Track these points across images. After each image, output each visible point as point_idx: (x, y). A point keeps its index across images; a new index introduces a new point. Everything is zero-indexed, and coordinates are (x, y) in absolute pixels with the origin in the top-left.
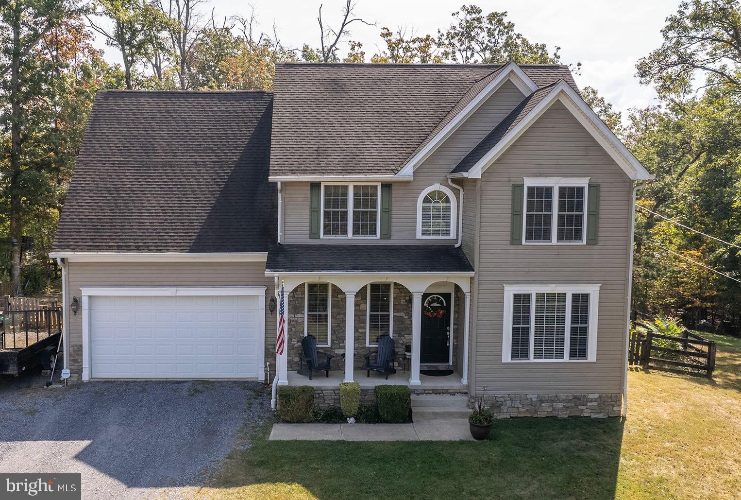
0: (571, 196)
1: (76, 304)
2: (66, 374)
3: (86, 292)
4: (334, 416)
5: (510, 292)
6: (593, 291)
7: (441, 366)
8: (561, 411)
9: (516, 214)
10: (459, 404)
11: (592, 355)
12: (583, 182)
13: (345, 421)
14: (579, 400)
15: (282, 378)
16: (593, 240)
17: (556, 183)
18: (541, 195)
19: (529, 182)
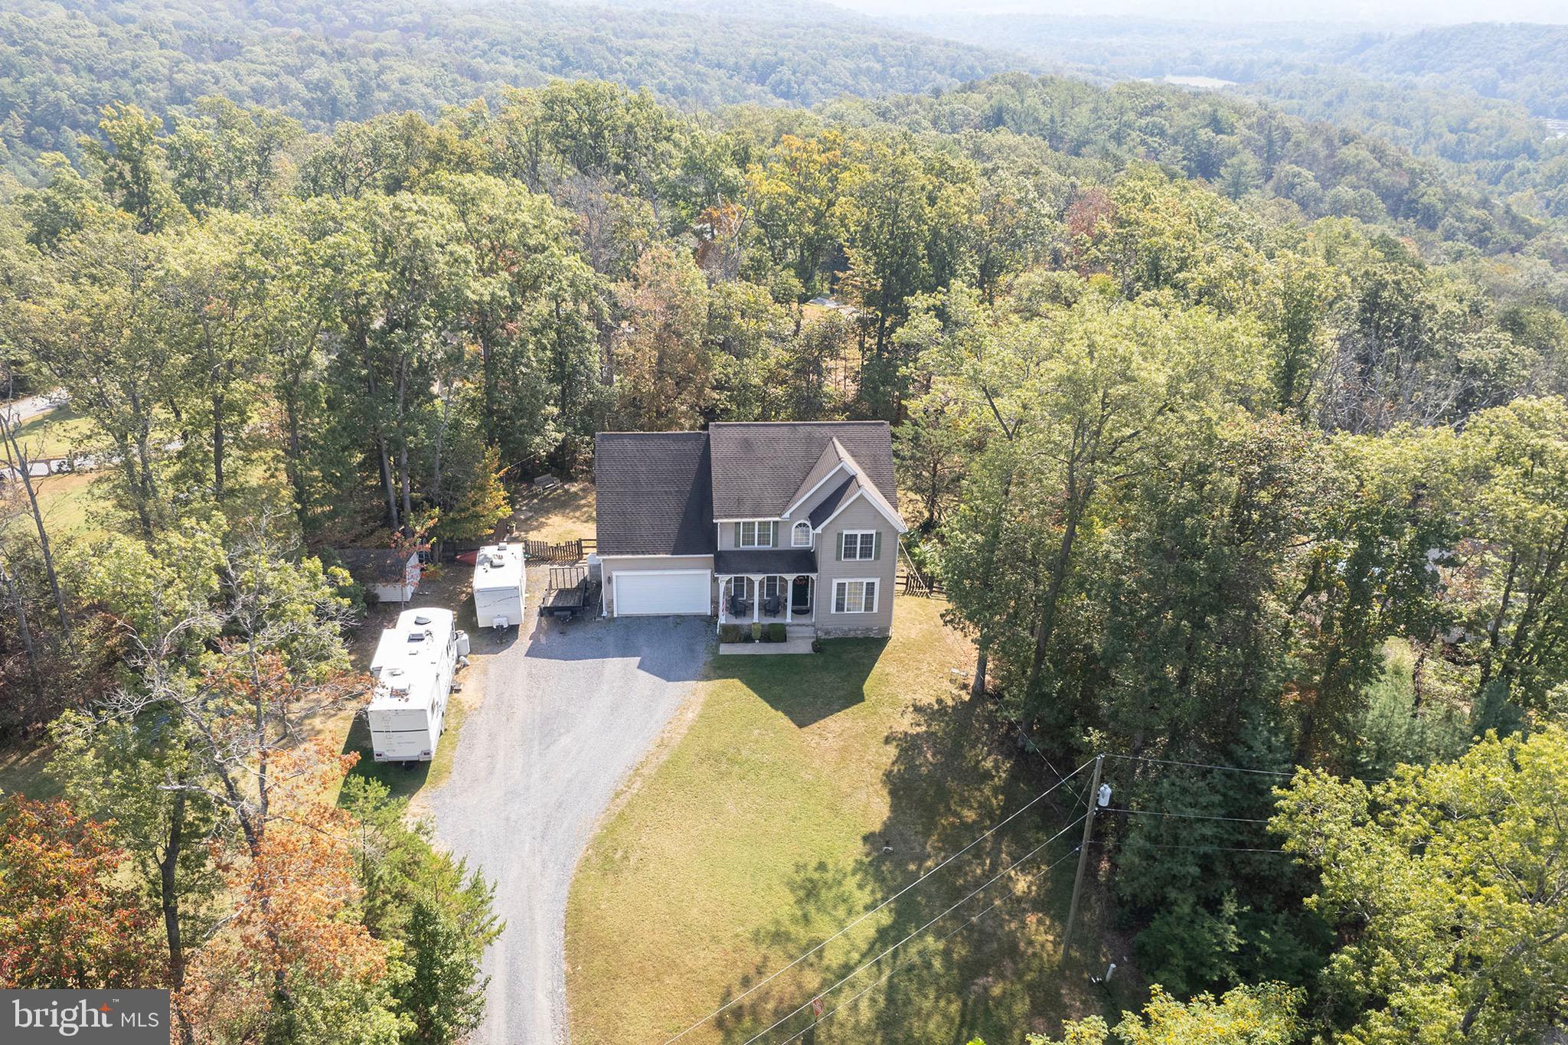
0: (866, 538)
1: (610, 580)
2: (605, 613)
3: (615, 574)
4: (748, 639)
5: (835, 582)
6: (877, 581)
7: (803, 607)
8: (860, 634)
9: (839, 547)
10: (809, 632)
11: (875, 610)
12: (873, 532)
13: (753, 641)
14: (868, 629)
15: (723, 619)
16: (877, 558)
17: (859, 533)
18: (851, 539)
19: (845, 532)
